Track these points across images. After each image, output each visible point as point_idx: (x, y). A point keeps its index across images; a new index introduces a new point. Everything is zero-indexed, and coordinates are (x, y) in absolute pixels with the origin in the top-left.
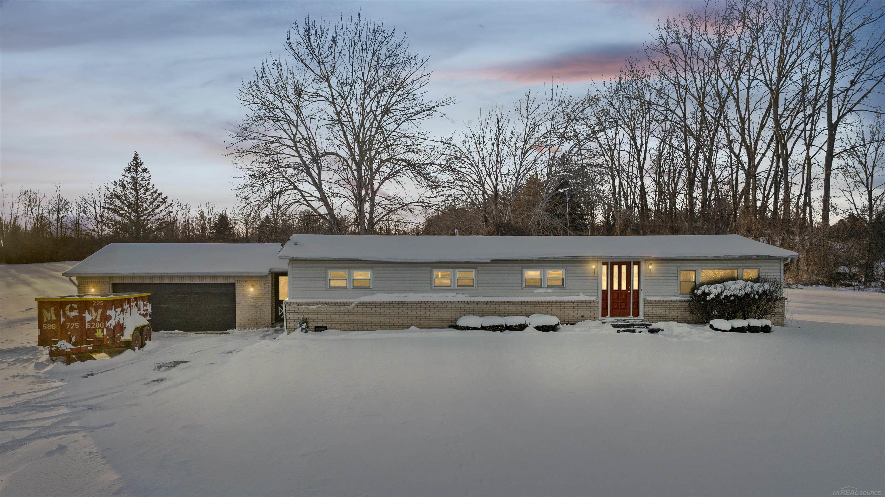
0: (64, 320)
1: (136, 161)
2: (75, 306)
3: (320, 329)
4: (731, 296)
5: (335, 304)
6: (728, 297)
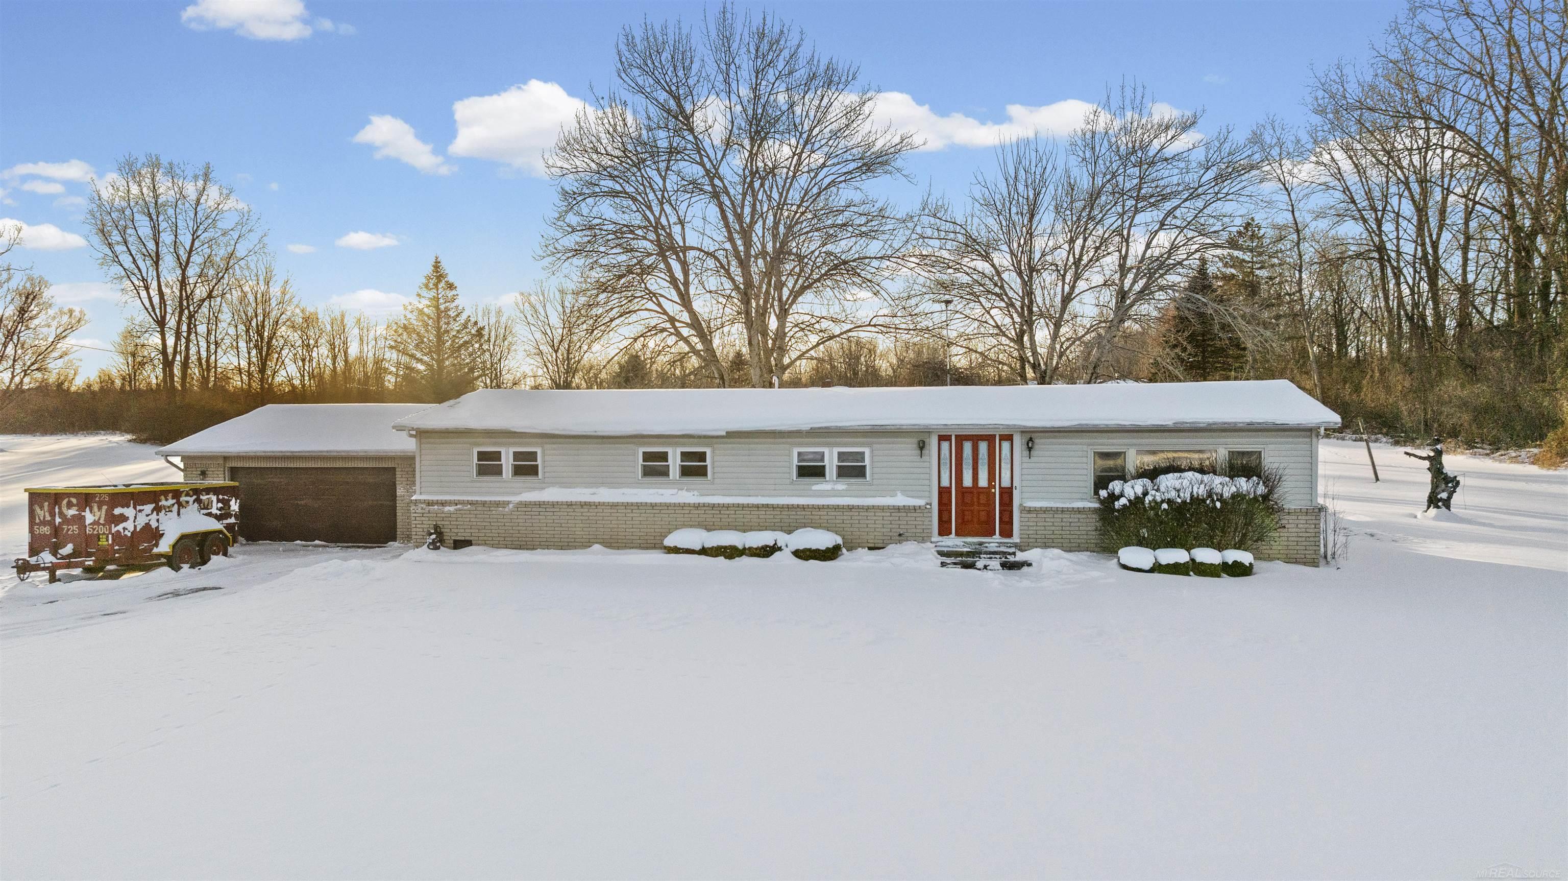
0: (60, 520)
1: (437, 272)
3: (459, 544)
4: (1163, 501)
5: (484, 503)
6: (1156, 505)
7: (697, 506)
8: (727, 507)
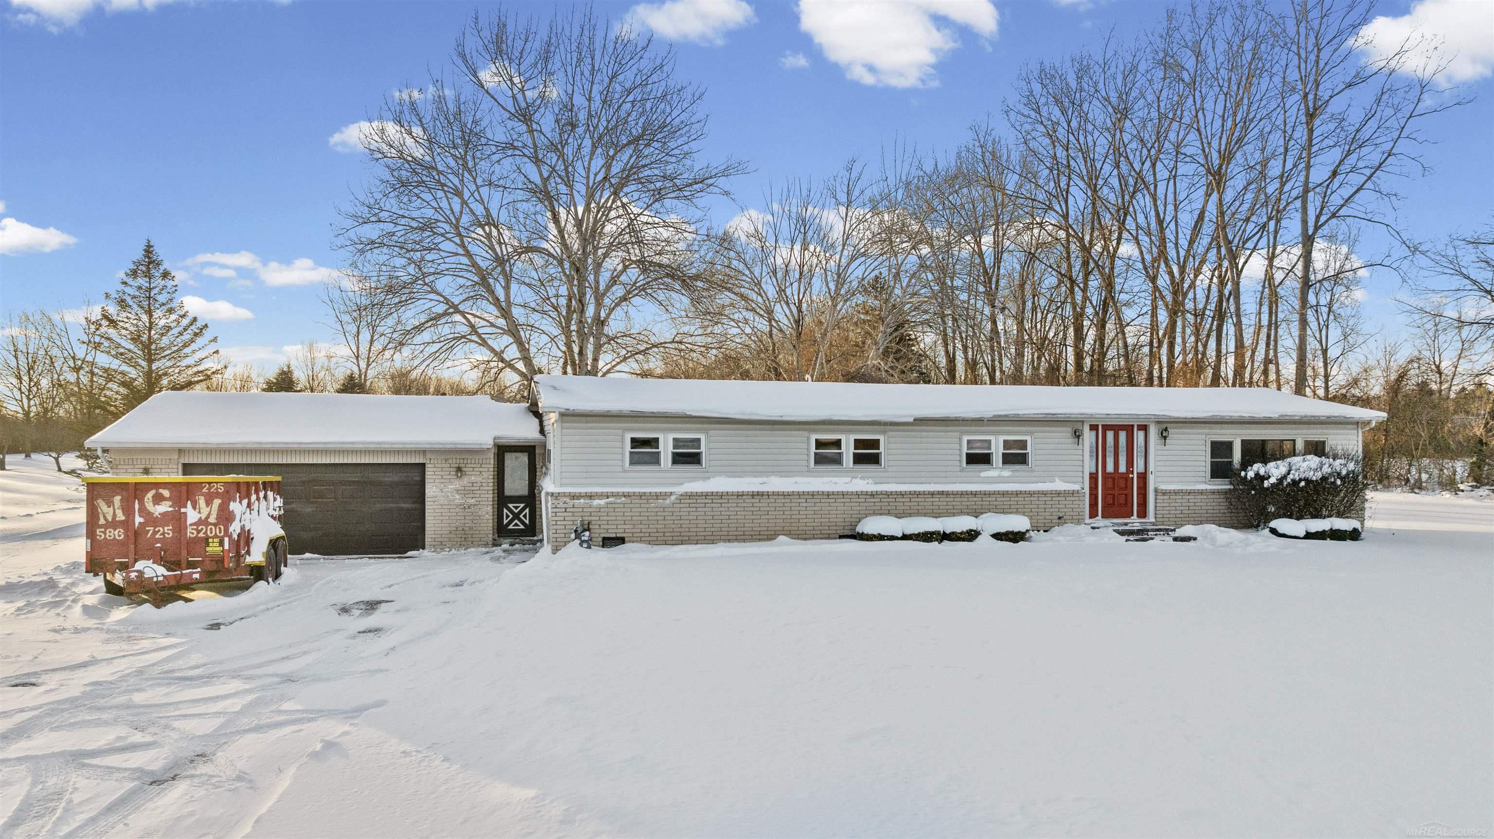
0: (142, 520)
1: (149, 258)
2: (166, 493)
3: (611, 542)
4: (1300, 480)
5: (641, 496)
6: (1295, 483)
7: (873, 495)
8: (902, 494)
